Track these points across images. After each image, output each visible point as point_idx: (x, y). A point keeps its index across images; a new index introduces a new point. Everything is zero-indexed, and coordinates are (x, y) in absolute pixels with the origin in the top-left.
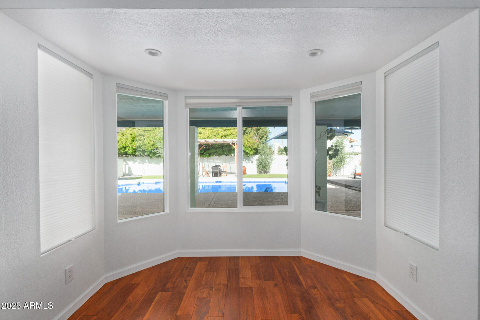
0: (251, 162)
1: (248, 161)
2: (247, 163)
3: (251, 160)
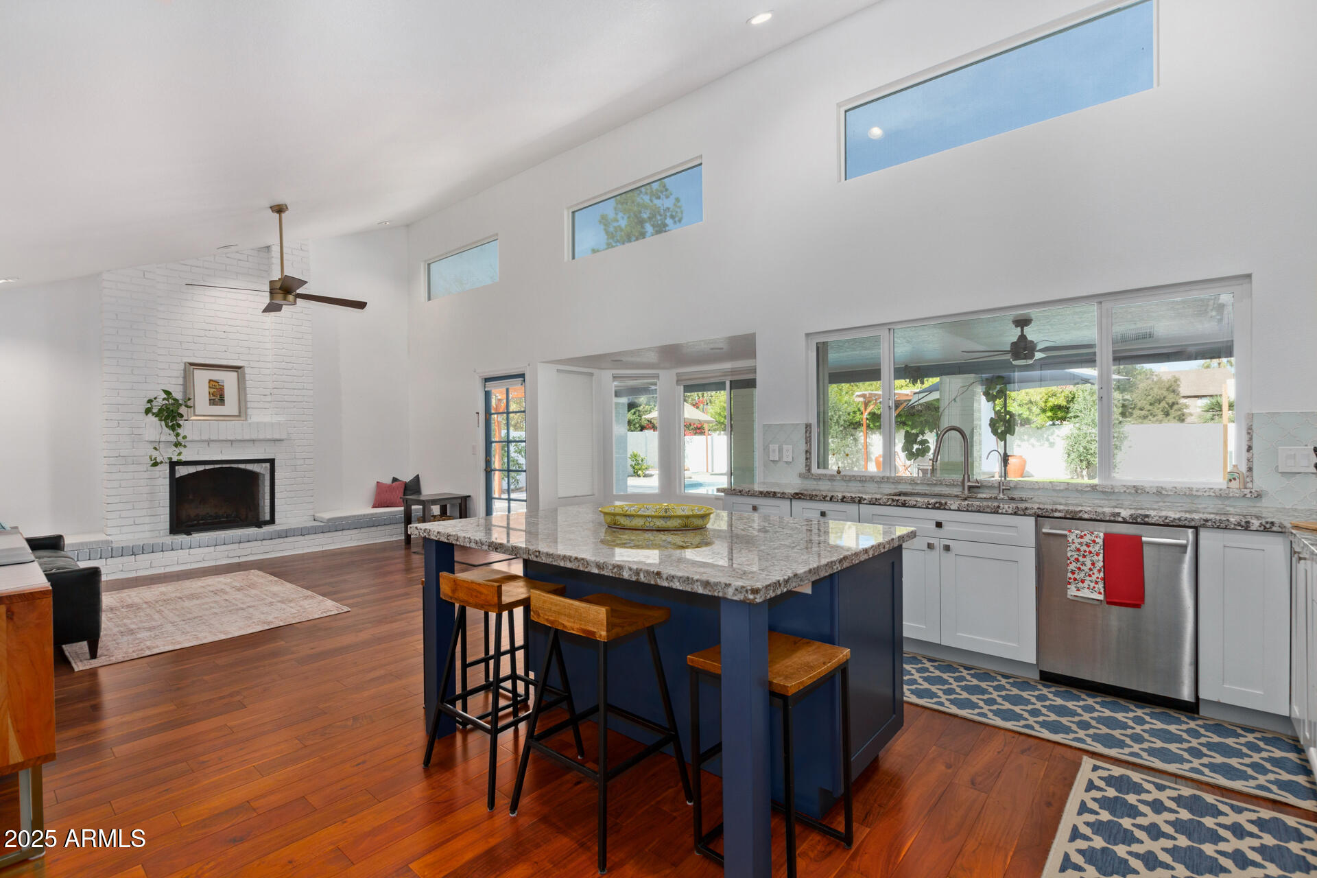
2: (1034, 446)
3: (1049, 438)
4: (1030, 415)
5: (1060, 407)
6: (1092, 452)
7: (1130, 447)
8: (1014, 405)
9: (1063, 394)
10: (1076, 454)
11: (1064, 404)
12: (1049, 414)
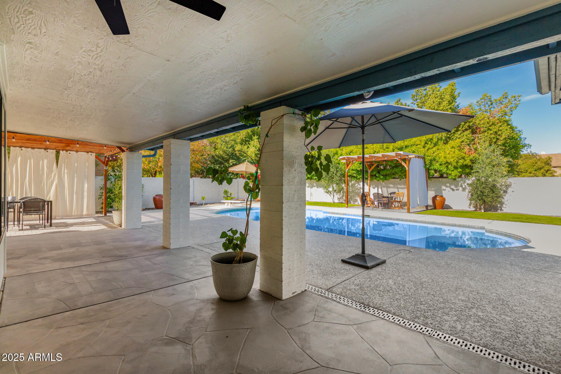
0: (461, 188)
1: (456, 187)
2: (453, 190)
3: (461, 186)
4: (447, 170)
5: (466, 166)
6: (486, 194)
7: (513, 192)
8: (437, 164)
9: (469, 158)
10: (476, 196)
11: (470, 164)
12: (460, 170)
